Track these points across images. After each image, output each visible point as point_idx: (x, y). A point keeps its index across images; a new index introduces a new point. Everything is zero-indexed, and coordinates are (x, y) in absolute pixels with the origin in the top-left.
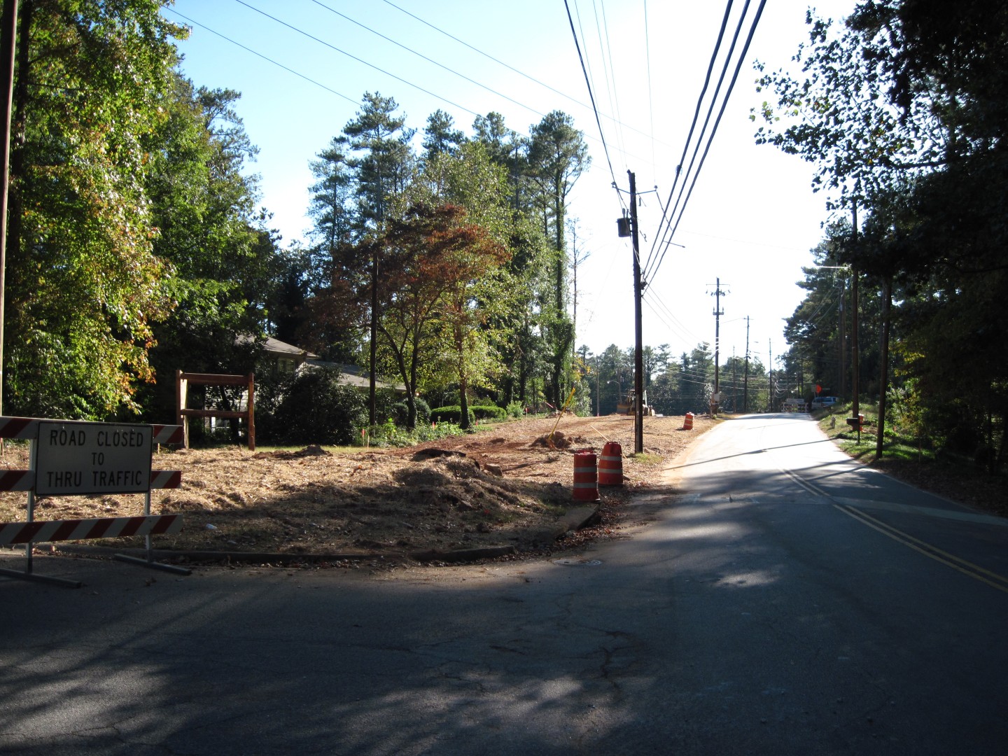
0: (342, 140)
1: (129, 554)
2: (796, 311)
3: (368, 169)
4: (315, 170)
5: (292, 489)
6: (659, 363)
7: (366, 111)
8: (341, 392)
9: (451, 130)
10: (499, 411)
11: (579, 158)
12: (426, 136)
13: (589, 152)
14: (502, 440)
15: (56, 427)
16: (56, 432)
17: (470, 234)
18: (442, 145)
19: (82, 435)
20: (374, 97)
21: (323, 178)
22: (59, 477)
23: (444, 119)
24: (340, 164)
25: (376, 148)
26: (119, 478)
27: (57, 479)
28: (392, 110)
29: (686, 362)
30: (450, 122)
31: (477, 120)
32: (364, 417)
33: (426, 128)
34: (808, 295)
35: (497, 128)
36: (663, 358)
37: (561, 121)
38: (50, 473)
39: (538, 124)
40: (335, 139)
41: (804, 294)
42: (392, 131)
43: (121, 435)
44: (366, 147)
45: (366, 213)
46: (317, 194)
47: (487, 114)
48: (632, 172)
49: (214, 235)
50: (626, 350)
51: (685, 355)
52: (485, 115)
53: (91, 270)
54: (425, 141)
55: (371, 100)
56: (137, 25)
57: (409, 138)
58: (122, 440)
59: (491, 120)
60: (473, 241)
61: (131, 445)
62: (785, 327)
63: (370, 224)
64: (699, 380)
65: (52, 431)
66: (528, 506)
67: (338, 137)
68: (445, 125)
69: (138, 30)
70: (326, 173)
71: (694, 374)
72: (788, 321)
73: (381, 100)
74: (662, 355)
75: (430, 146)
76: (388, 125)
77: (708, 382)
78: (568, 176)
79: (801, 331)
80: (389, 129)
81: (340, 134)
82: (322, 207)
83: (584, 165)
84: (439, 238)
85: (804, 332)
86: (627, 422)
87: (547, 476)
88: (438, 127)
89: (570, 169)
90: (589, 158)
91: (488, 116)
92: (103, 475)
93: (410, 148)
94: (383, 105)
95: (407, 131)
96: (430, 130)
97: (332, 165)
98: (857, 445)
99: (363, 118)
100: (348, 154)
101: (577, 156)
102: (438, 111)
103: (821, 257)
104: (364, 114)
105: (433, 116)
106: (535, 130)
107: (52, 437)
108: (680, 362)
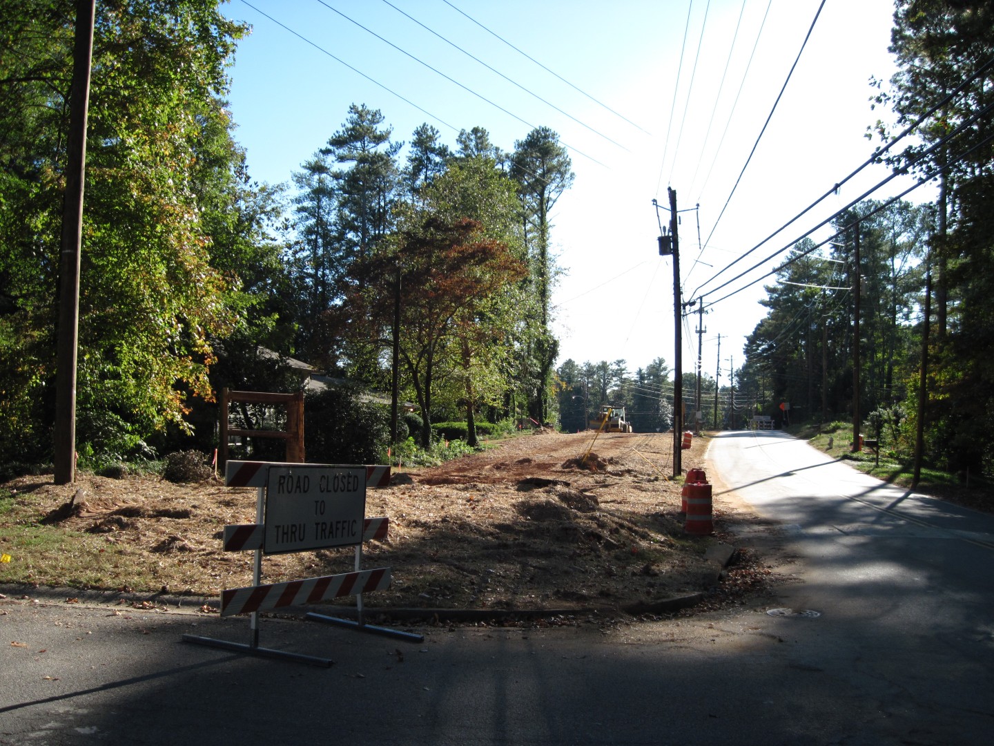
0: (326, 152)
1: (319, 612)
2: (756, 329)
3: (352, 182)
4: (298, 181)
5: (425, 525)
6: (615, 379)
7: (352, 123)
8: (364, 409)
9: (437, 144)
10: (494, 428)
11: (562, 174)
12: (411, 149)
13: (572, 169)
14: (528, 461)
15: (283, 472)
16: (284, 477)
17: (490, 250)
18: (428, 159)
19: (306, 479)
20: (360, 109)
21: (307, 190)
22: (285, 531)
23: (430, 133)
24: (324, 175)
25: (362, 160)
26: (337, 529)
27: (284, 533)
28: (378, 122)
29: (642, 377)
30: (437, 136)
31: (462, 134)
32: (386, 436)
33: (412, 141)
34: (769, 313)
35: (482, 143)
36: (618, 373)
37: (546, 137)
38: (278, 527)
39: (524, 140)
40: (321, 151)
41: (765, 313)
42: (378, 144)
43: (340, 478)
44: (352, 159)
45: (347, 225)
46: (300, 206)
47: (472, 129)
48: (673, 189)
49: (240, 246)
50: (582, 365)
51: (640, 370)
52: (469, 130)
53: (139, 280)
54: (410, 155)
55: (357, 112)
56: (191, 22)
57: (395, 151)
58: (341, 485)
59: (476, 135)
60: (493, 256)
61: (349, 491)
62: (745, 345)
63: (351, 235)
64: (654, 395)
65: (281, 477)
66: (662, 542)
67: (324, 148)
68: (431, 138)
69: (191, 27)
70: (309, 185)
71: (649, 389)
72: (748, 338)
73: (368, 112)
74: (618, 370)
75: (416, 159)
76: (375, 137)
77: (663, 397)
78: (551, 192)
79: (760, 348)
80: (374, 142)
81: (325, 145)
82: (307, 218)
83: (566, 182)
84: (459, 252)
85: (764, 350)
86: (621, 440)
87: (620, 503)
88: (424, 140)
89: (553, 186)
90: (572, 175)
91: (472, 131)
92: (324, 526)
93: (396, 161)
94: (370, 117)
95: (394, 144)
96: (415, 144)
97: (316, 177)
98: (877, 466)
99: (347, 130)
100: (332, 166)
101: (559, 172)
102: (424, 125)
103: (783, 276)
104: (350, 126)
105: (419, 129)
106: (520, 145)
107: (280, 484)
108: (634, 377)
